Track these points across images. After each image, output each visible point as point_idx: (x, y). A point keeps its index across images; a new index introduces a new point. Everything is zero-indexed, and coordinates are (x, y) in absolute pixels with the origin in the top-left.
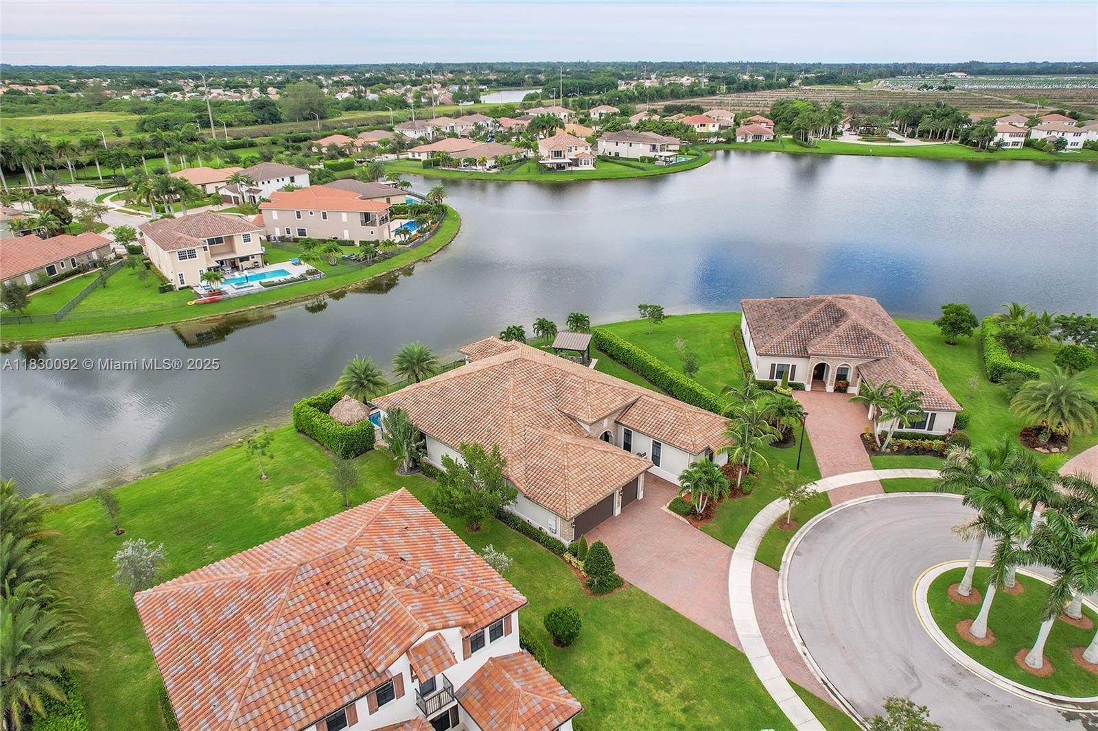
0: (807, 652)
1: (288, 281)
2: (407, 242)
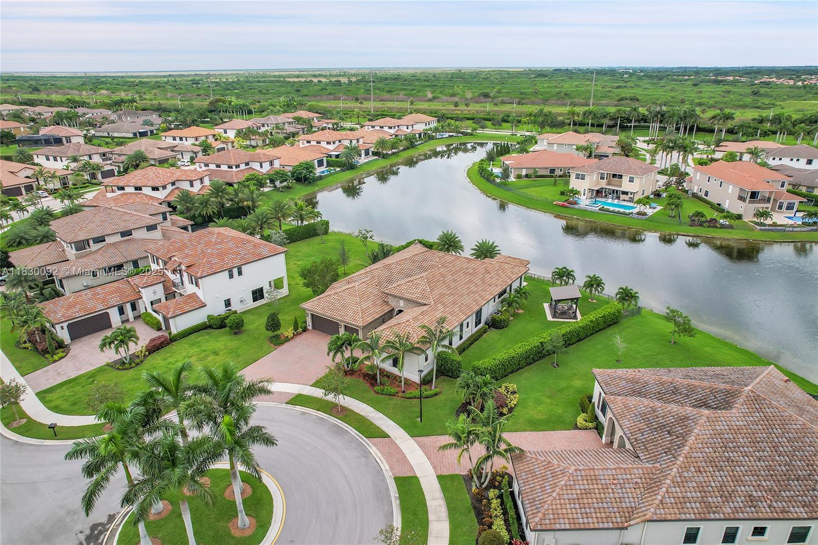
1: (618, 212)
2: (765, 225)
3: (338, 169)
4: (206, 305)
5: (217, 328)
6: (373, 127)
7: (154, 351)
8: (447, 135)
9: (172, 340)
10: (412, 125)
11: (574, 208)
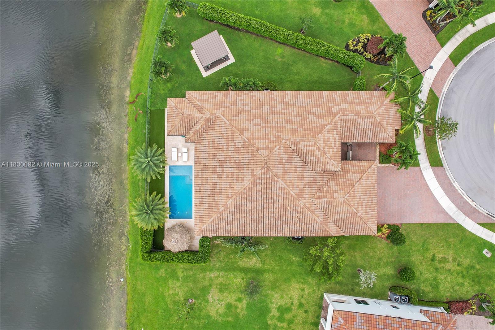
0: (476, 204)
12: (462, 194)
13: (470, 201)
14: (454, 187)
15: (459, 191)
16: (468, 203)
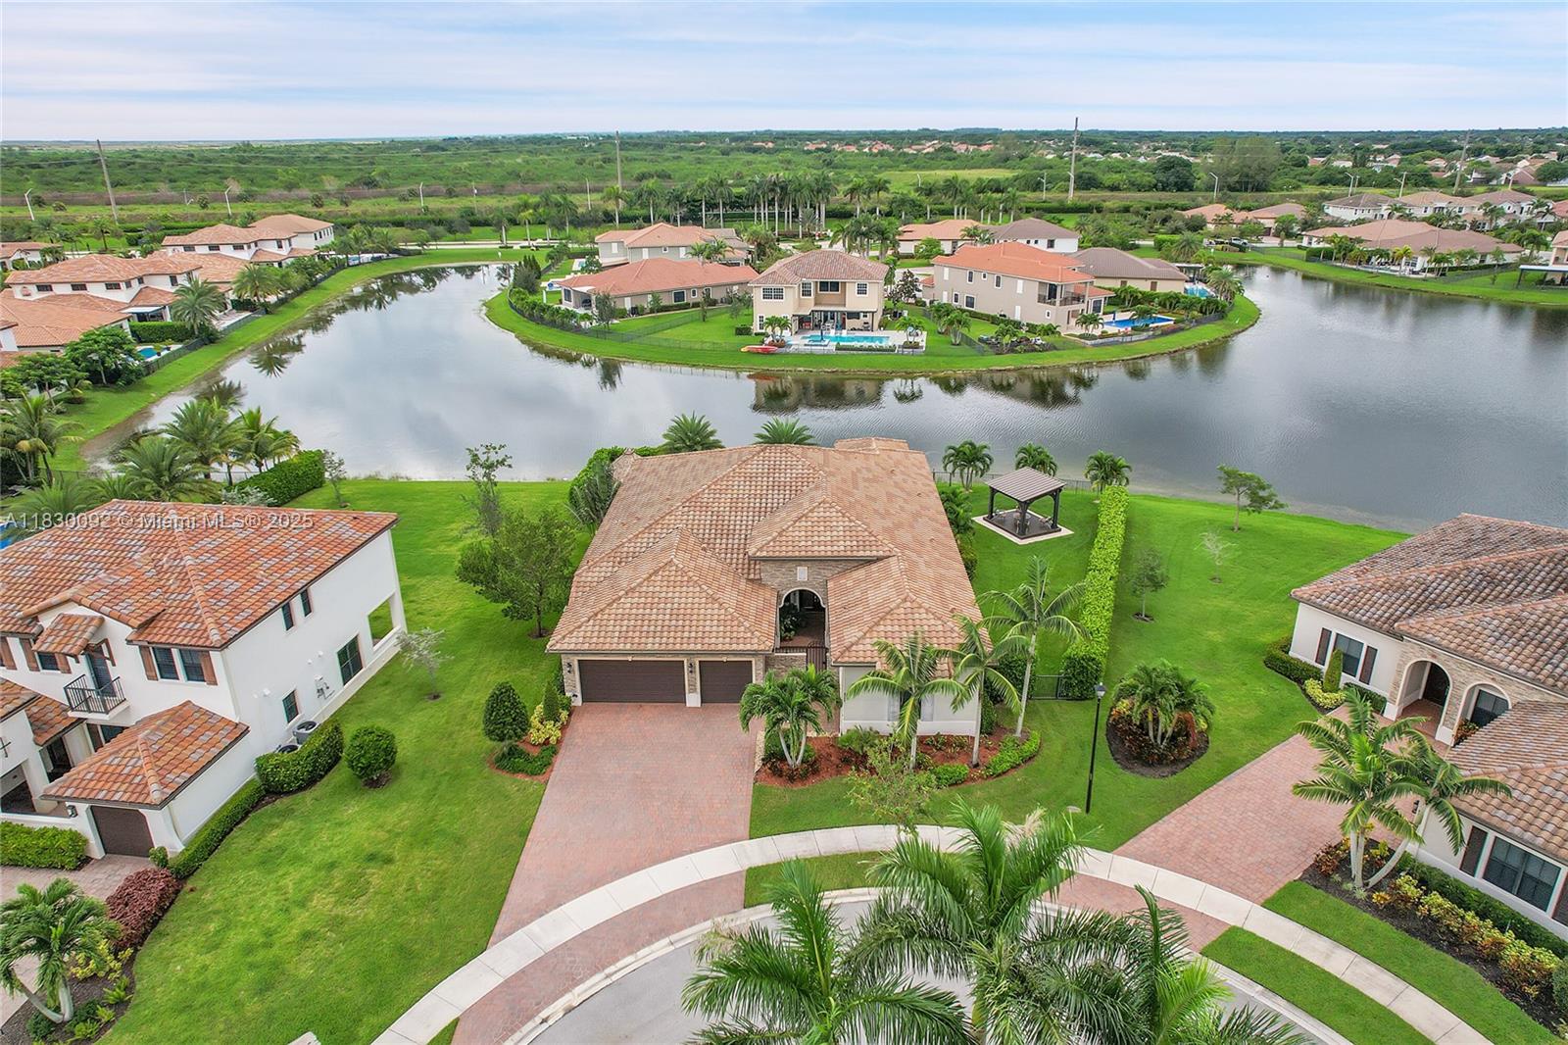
0: (551, 1021)
1: (870, 349)
2: (1094, 337)
3: (174, 347)
4: (247, 731)
5: (300, 789)
6: (189, 248)
7: (145, 936)
8: (366, 257)
9: (181, 874)
10: (289, 239)
11: (788, 354)
12: (612, 969)
13: (572, 998)
14: (649, 943)
15: (629, 959)
16: (566, 991)
